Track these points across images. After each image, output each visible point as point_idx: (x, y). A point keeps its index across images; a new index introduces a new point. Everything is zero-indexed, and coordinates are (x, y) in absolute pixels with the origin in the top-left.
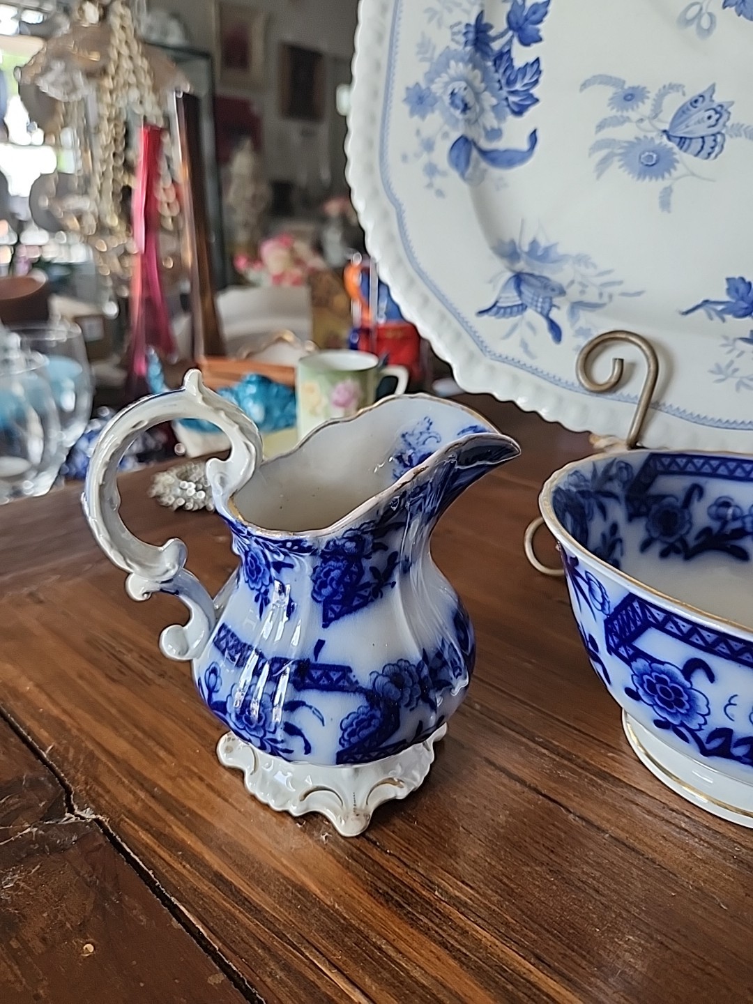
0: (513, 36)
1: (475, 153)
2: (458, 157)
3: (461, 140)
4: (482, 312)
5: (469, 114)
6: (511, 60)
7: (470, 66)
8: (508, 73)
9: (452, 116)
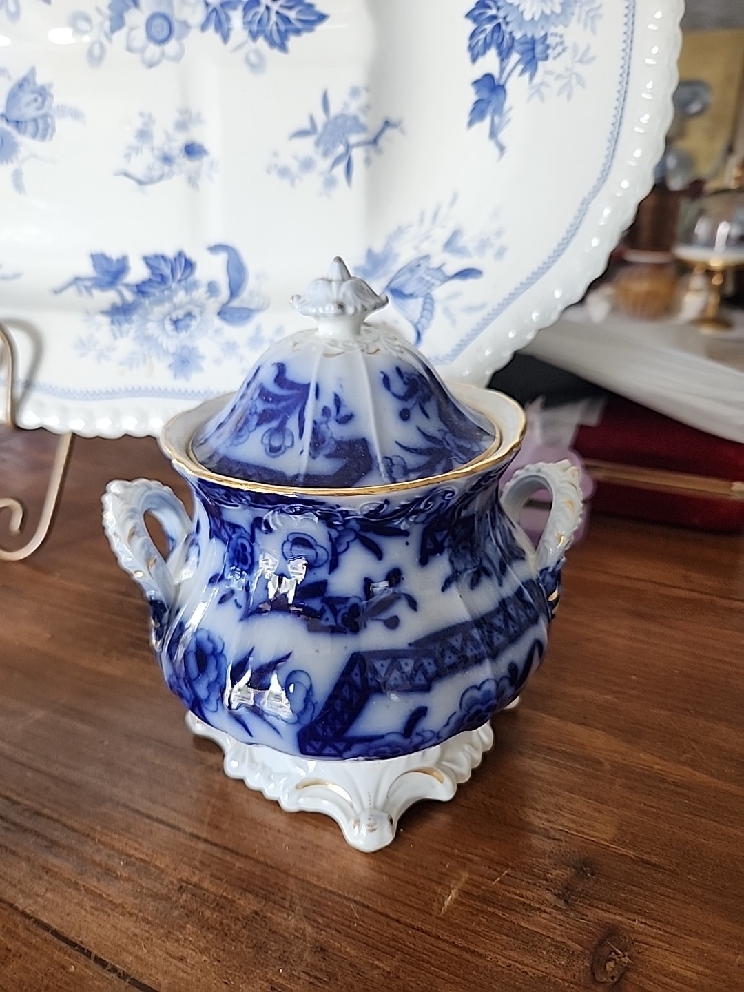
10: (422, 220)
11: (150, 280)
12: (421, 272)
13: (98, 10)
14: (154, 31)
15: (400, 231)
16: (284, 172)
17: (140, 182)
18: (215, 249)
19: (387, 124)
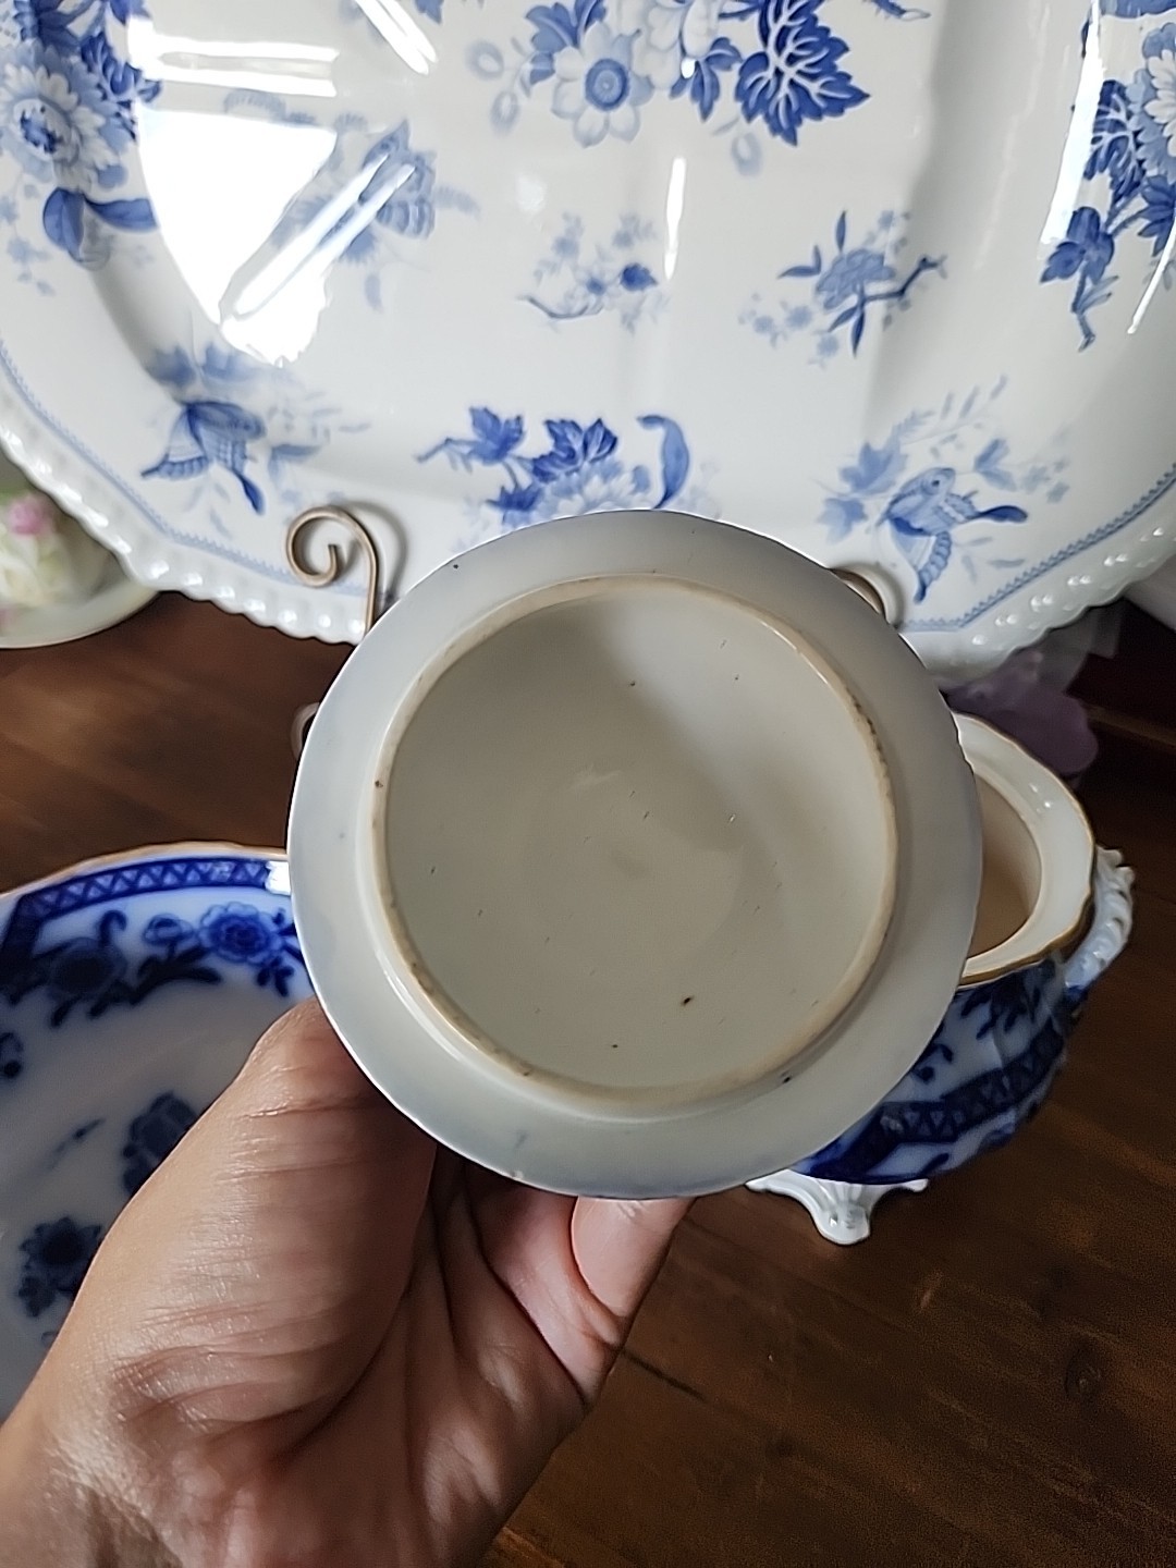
0: (102, 10)
1: (87, 213)
2: (59, 225)
3: (59, 195)
4: (147, 473)
5: (60, 151)
6: (107, 48)
7: (42, 70)
8: (110, 71)
9: (33, 157)
10: (947, 409)
11: (551, 454)
12: (938, 498)
13: (516, 44)
14: (597, 87)
15: (914, 421)
16: (764, 325)
17: (552, 315)
18: (650, 420)
19: (925, 264)
